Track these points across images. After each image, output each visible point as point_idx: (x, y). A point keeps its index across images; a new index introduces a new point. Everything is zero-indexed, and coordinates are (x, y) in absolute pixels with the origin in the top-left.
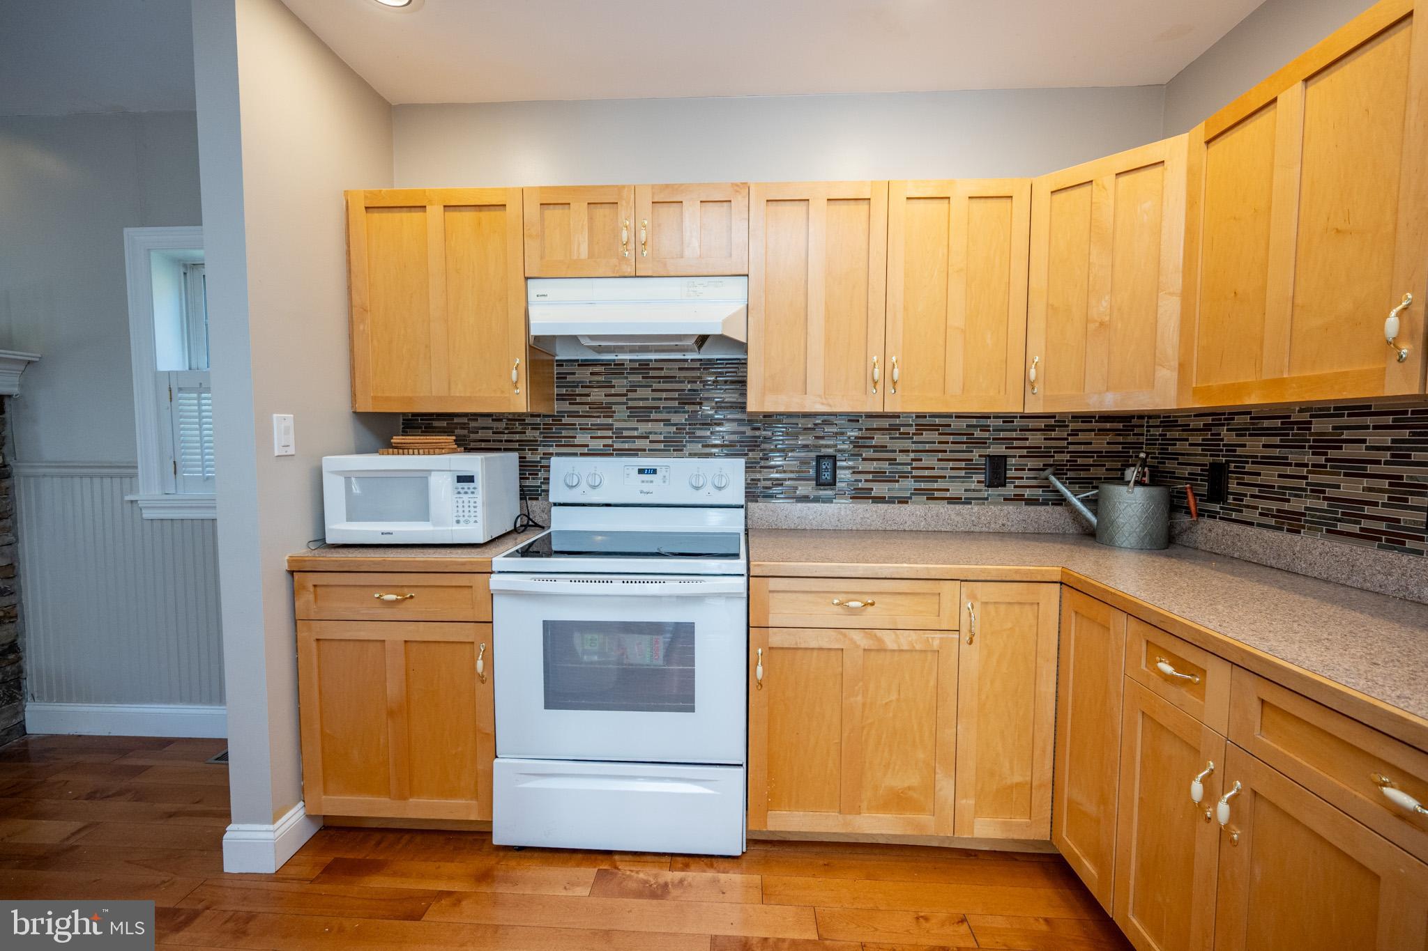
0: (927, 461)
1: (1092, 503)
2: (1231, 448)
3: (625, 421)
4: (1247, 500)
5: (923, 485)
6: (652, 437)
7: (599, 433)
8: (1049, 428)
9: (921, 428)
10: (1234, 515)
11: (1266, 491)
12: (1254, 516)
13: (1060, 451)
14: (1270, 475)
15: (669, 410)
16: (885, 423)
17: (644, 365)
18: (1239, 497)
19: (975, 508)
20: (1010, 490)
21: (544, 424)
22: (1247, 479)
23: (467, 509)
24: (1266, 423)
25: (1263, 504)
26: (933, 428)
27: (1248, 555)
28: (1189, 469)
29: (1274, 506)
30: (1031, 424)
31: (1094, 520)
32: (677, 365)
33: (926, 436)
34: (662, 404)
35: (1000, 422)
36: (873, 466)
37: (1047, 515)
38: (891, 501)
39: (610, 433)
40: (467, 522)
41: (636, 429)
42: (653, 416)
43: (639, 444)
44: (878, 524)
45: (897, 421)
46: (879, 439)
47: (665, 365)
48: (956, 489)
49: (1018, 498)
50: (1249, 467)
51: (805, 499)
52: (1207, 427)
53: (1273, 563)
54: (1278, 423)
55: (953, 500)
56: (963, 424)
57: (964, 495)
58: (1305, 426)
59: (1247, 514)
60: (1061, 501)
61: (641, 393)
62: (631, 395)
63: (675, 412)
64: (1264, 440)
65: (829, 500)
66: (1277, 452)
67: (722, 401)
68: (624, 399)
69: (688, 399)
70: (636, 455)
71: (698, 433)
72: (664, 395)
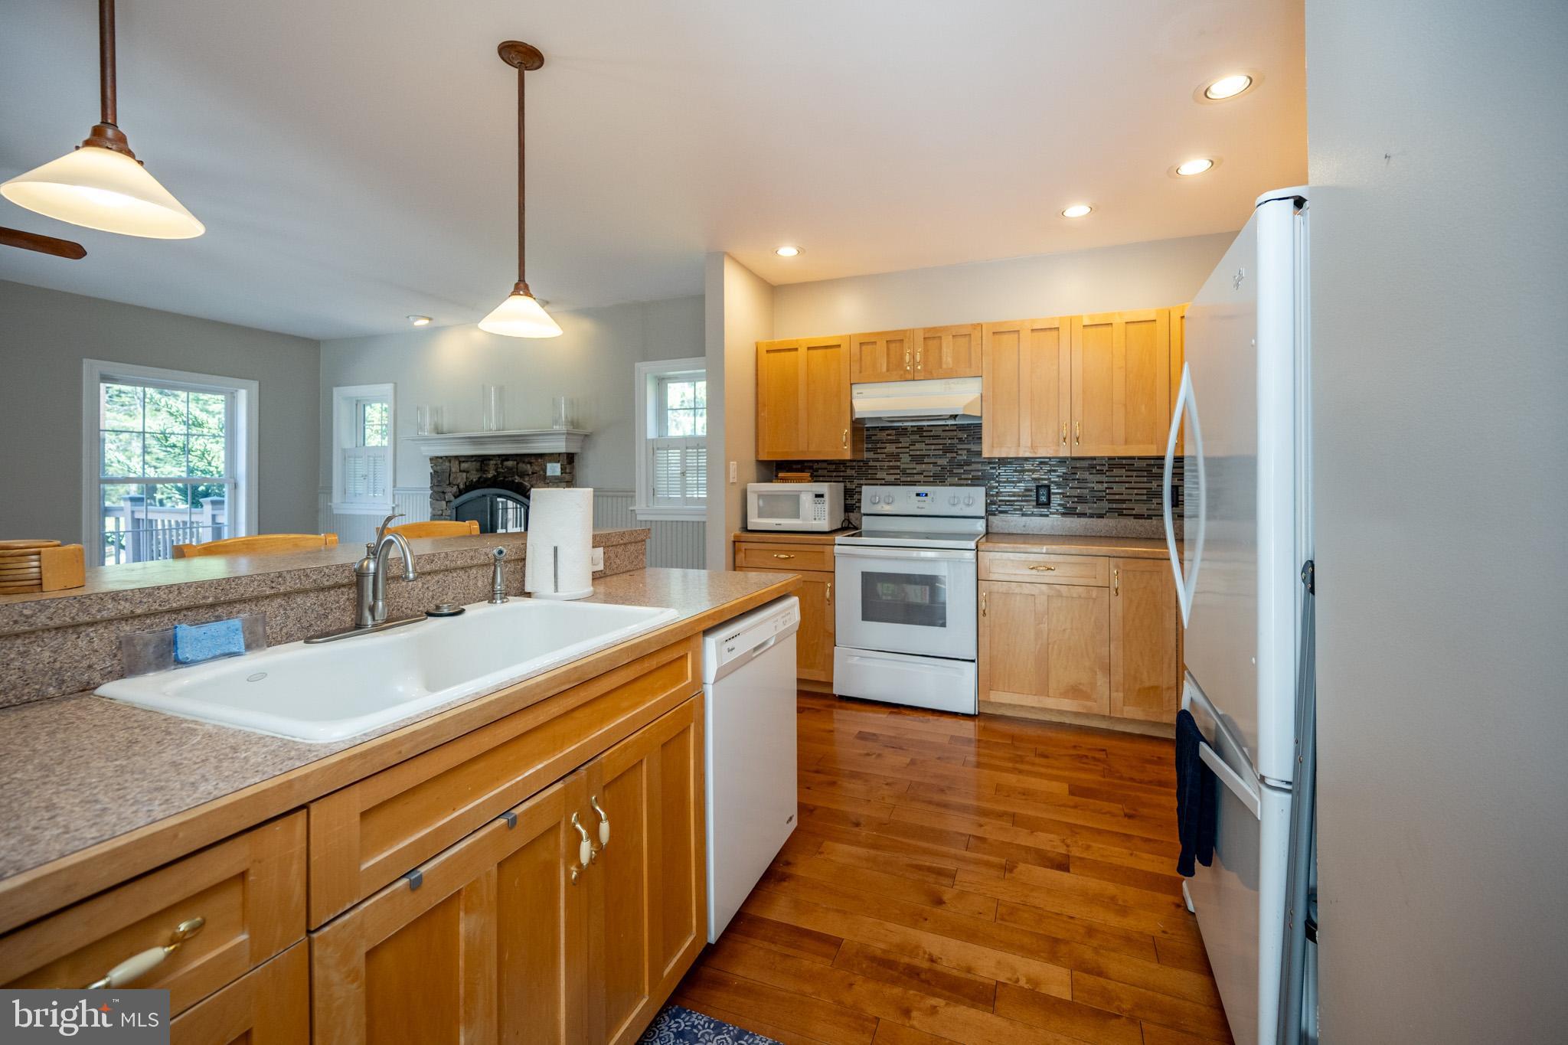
0: (1117, 489)
3: (908, 463)
5: (1114, 506)
6: (925, 473)
7: (892, 471)
9: (1112, 467)
15: (936, 456)
17: (920, 429)
21: (858, 466)
23: (820, 512)
32: (941, 429)
33: (1116, 472)
34: (931, 453)
36: (1078, 492)
38: (1091, 516)
39: (898, 471)
40: (819, 519)
41: (915, 469)
42: (926, 460)
43: (917, 478)
45: (1095, 462)
46: (1081, 474)
47: (933, 429)
51: (1028, 514)
55: (1138, 517)
61: (918, 446)
62: (912, 448)
63: (940, 458)
65: (1045, 515)
67: (969, 450)
68: (908, 450)
69: (947, 450)
70: (915, 485)
71: (955, 471)
72: (933, 447)
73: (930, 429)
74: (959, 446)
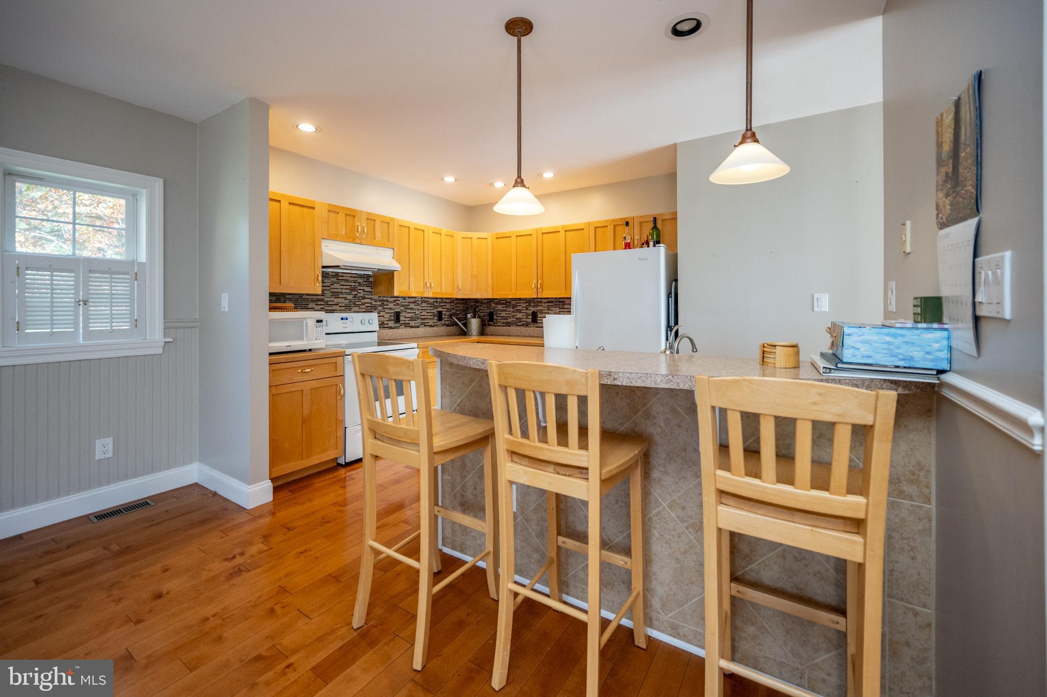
0: (424, 313)
1: (465, 325)
2: (494, 308)
3: (329, 297)
4: (499, 320)
5: (423, 321)
6: (340, 305)
7: (319, 303)
8: (451, 302)
9: (423, 302)
10: (496, 325)
11: (503, 318)
12: (500, 324)
13: (453, 309)
14: (503, 314)
15: (347, 293)
16: (413, 300)
17: (337, 274)
18: (497, 320)
19: (435, 328)
20: (443, 322)
21: (295, 298)
22: (499, 315)
23: (320, 334)
24: (502, 302)
25: (502, 321)
26: (425, 302)
27: (500, 334)
28: (483, 314)
29: (505, 321)
30: (447, 301)
31: (466, 330)
32: (349, 275)
33: (424, 304)
34: (344, 291)
35: (440, 300)
36: (409, 315)
37: (452, 329)
38: (415, 327)
39: (323, 303)
40: (320, 339)
41: (334, 301)
42: (340, 296)
43: (335, 307)
44: (413, 336)
45: (416, 299)
46: (412, 306)
47: (345, 275)
48: (431, 322)
49: (445, 324)
50: (499, 312)
51: (390, 328)
52: (488, 302)
53: (506, 334)
54: (505, 302)
55: (430, 326)
56: (432, 300)
57: (433, 324)
58: (510, 302)
59: (499, 324)
60: (457, 324)
61: (336, 286)
62: (332, 287)
63: (349, 294)
64: (502, 306)
65: (398, 328)
66: (505, 308)
67: (364, 290)
68: (328, 288)
69: (353, 289)
70: (334, 312)
71: (357, 303)
72: (345, 287)
73: (343, 275)
74: (359, 288)
